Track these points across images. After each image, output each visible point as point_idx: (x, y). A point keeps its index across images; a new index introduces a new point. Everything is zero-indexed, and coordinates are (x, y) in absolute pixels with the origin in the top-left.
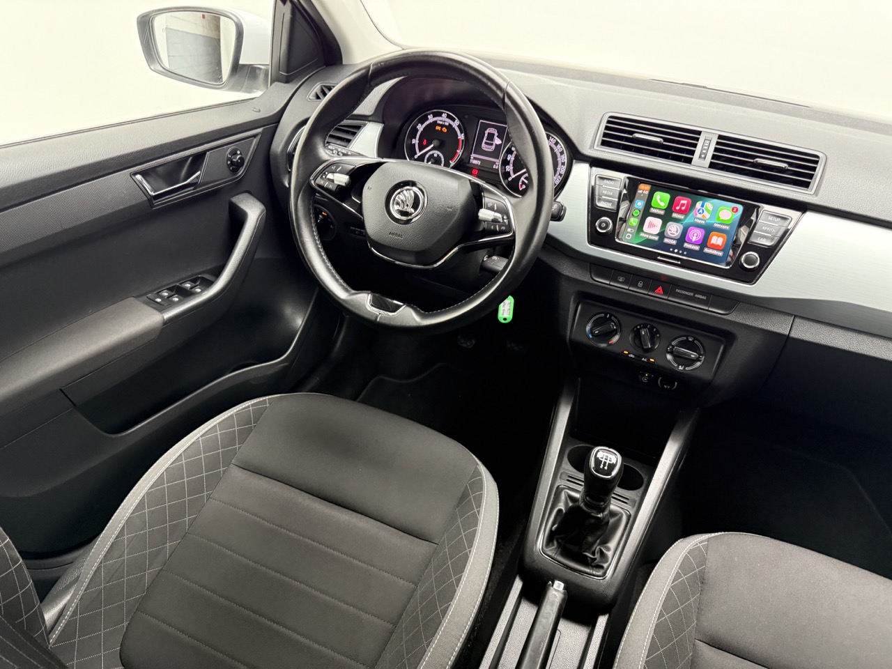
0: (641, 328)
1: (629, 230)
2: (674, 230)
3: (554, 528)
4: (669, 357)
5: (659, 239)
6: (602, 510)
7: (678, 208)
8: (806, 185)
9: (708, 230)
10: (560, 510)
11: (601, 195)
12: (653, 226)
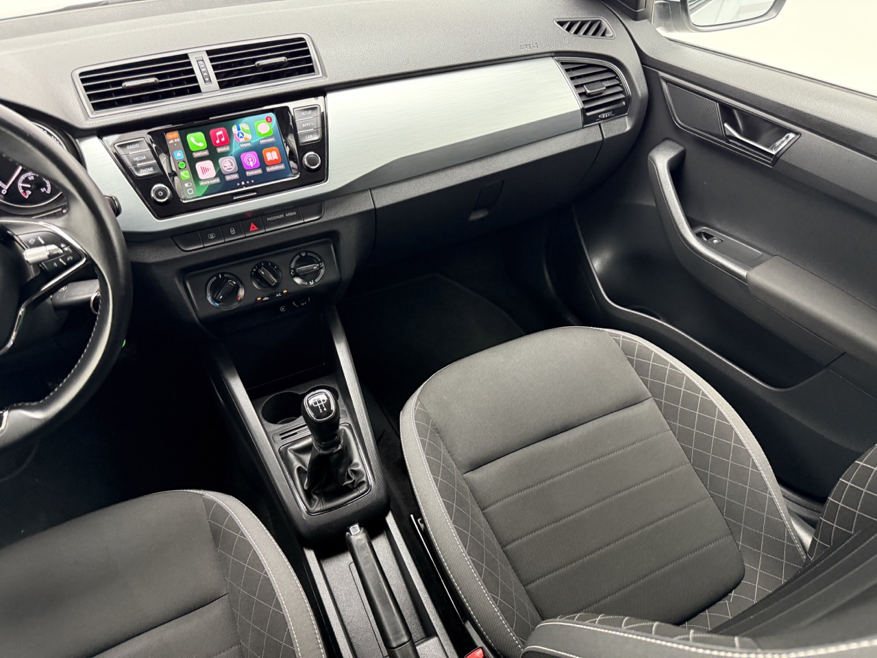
0: (257, 270)
2: (228, 164)
7: (218, 142)
8: (311, 70)
9: (259, 150)
10: (299, 469)
11: (134, 163)
12: (207, 170)
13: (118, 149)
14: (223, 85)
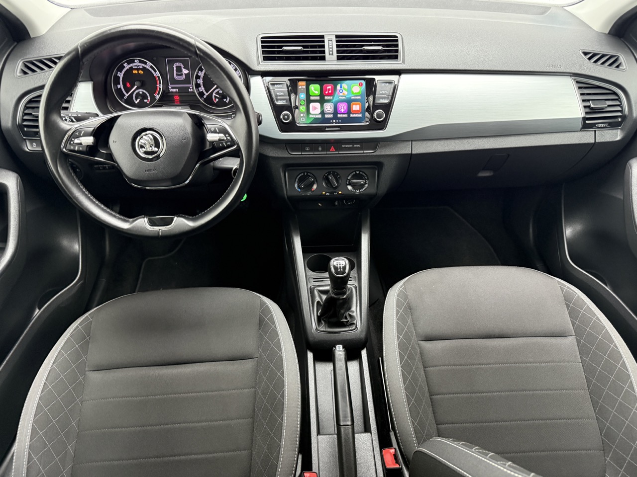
0: (328, 175)
1: (302, 115)
2: (329, 107)
3: (319, 314)
4: (350, 188)
5: (322, 116)
6: (344, 293)
7: (327, 92)
8: (396, 57)
9: (349, 102)
10: (318, 302)
11: (277, 96)
12: (315, 108)
13: (270, 86)
14: (339, 58)
